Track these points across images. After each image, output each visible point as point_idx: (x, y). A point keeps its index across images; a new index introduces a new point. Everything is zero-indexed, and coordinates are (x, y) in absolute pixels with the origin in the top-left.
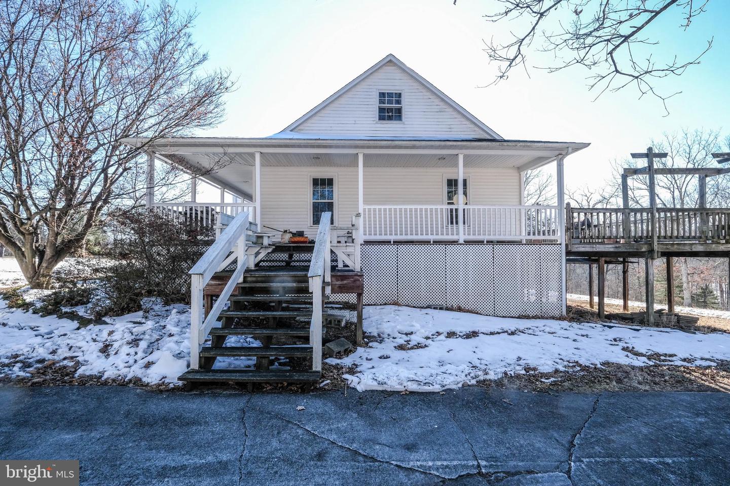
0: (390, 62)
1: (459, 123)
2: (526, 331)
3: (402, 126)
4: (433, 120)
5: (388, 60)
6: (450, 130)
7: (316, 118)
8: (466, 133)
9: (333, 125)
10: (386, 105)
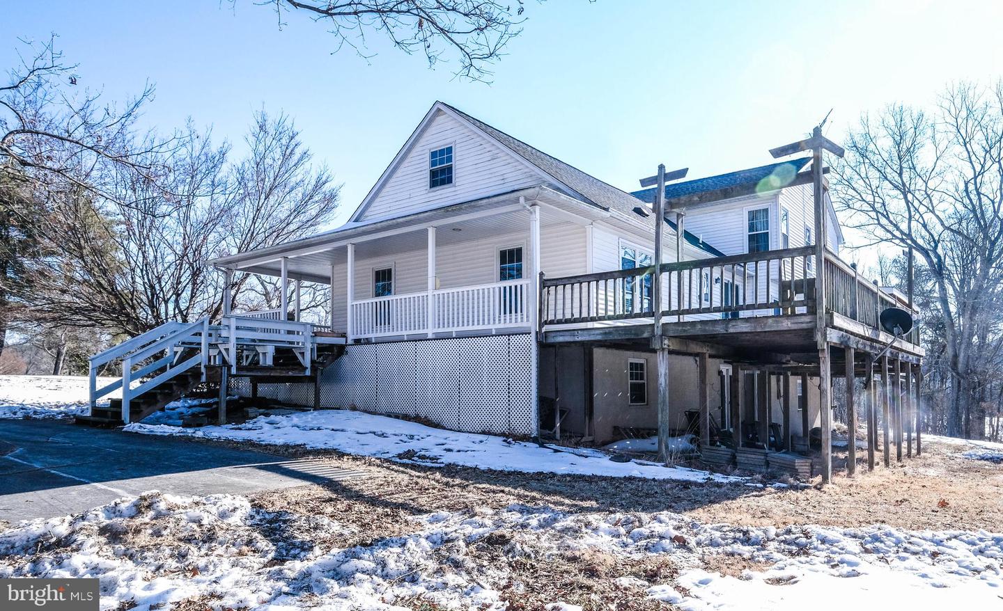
0: (439, 110)
1: (513, 169)
2: (405, 439)
3: (453, 189)
4: (485, 173)
5: (435, 109)
6: (502, 182)
7: (378, 200)
8: (521, 181)
9: (392, 205)
10: (438, 167)
